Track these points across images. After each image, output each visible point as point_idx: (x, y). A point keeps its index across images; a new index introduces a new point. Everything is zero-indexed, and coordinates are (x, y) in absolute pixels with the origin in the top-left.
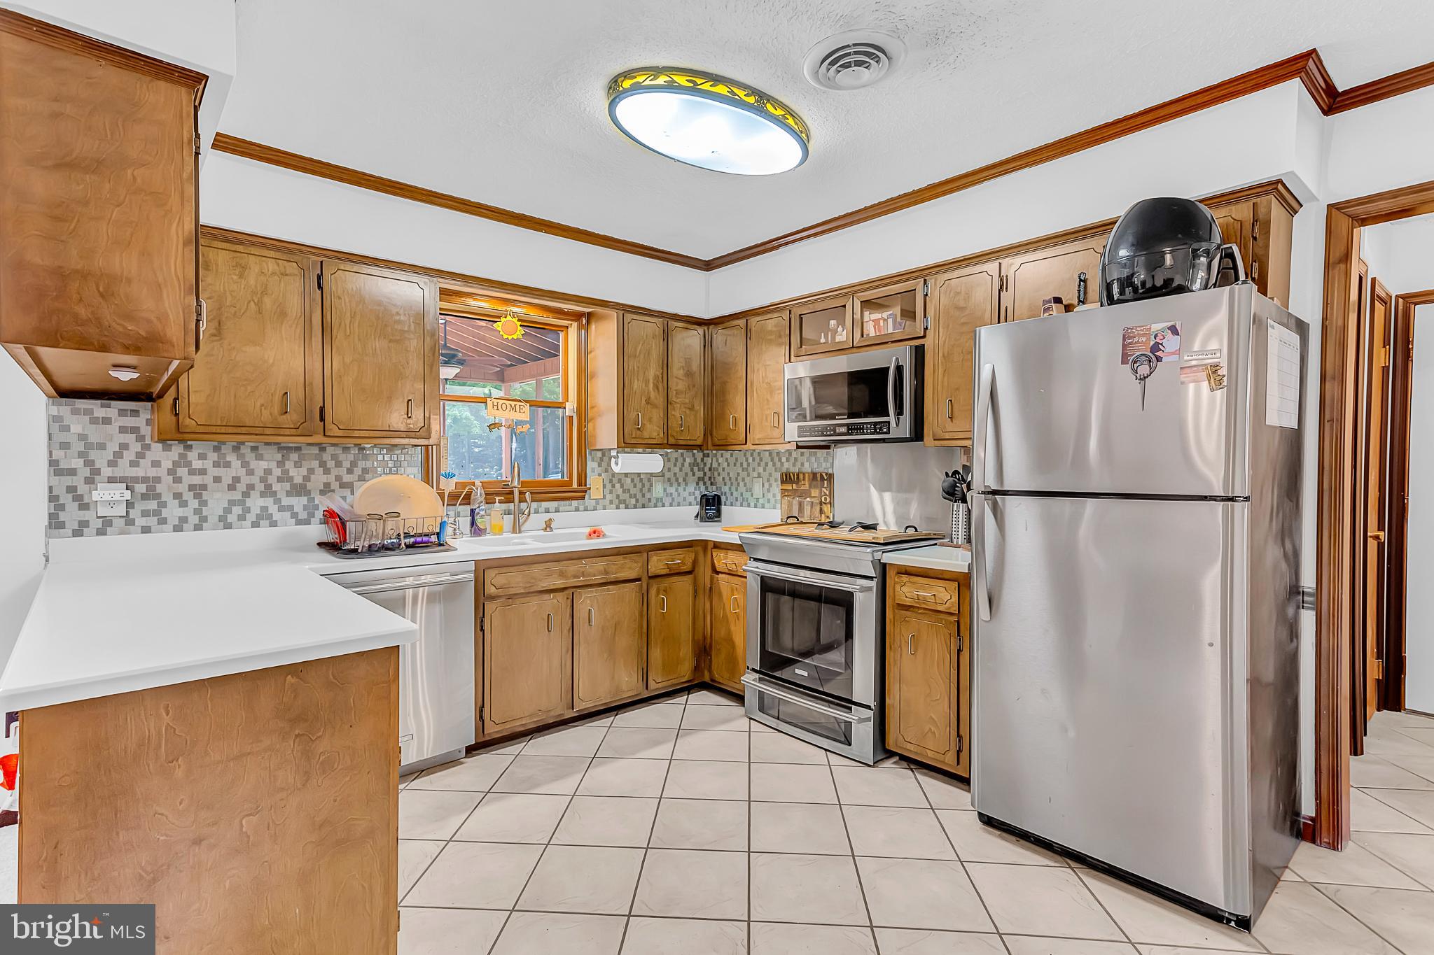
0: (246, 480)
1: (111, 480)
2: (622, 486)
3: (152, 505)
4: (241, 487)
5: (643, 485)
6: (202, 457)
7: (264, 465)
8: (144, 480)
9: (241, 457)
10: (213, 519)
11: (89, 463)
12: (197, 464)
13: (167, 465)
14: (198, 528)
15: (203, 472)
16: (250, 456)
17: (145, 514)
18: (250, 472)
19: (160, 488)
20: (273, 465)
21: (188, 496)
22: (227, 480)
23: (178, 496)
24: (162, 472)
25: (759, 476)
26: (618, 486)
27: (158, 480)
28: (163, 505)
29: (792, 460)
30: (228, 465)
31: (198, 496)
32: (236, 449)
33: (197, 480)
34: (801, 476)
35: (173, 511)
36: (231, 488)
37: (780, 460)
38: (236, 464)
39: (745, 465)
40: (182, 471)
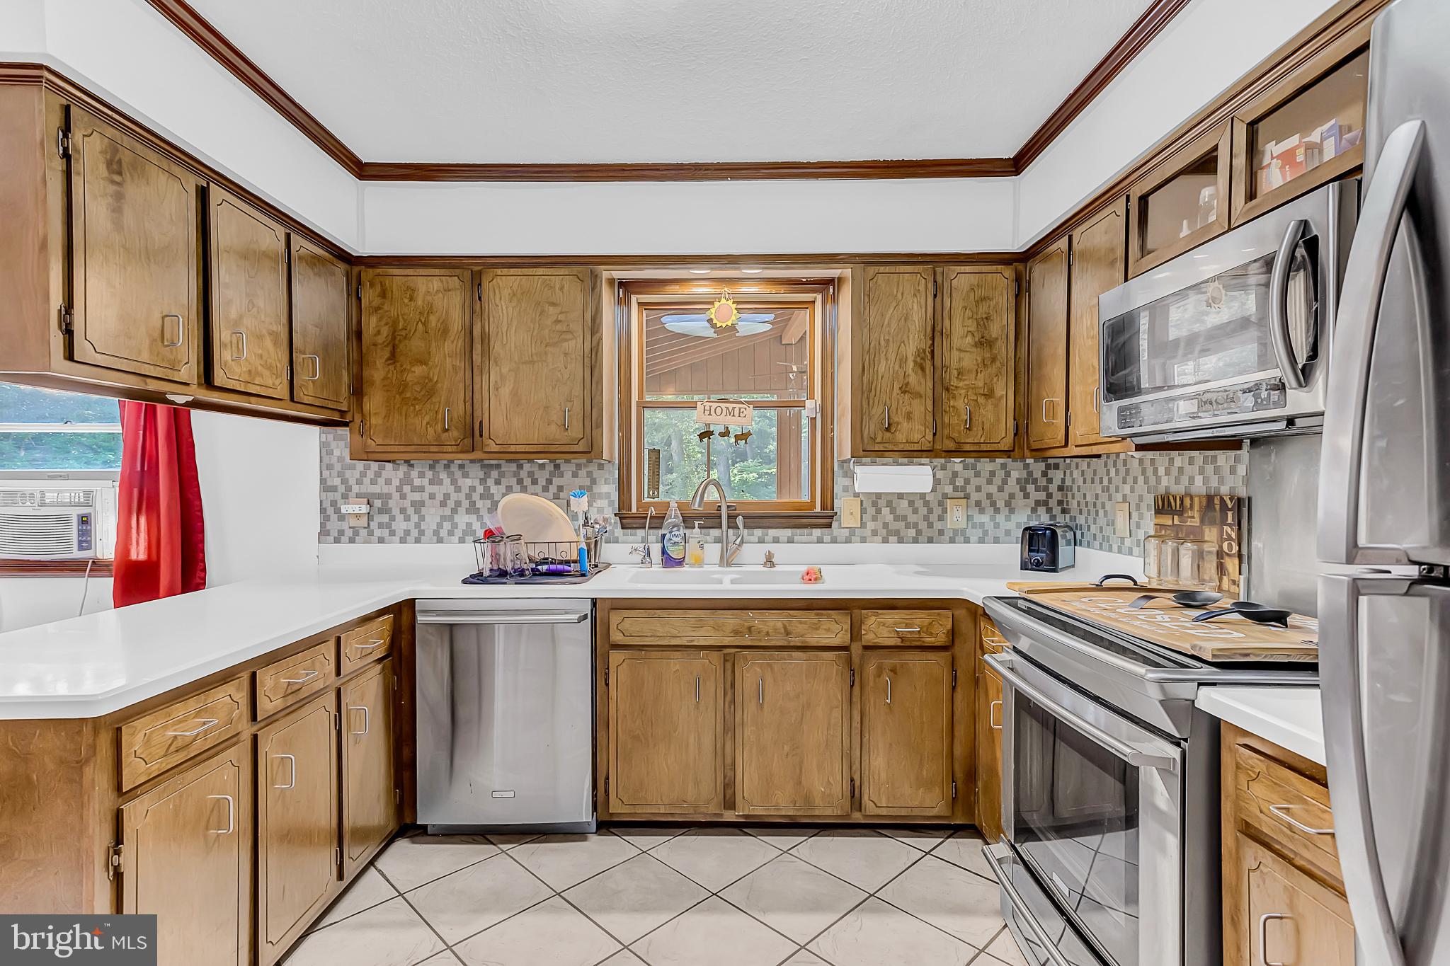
0: (454, 497)
1: (359, 496)
2: (893, 511)
3: (385, 518)
4: (451, 504)
5: (930, 511)
6: (421, 475)
7: (469, 482)
8: (379, 496)
9: (450, 475)
10: (429, 533)
11: (344, 481)
12: (417, 482)
13: (396, 482)
14: (418, 541)
15: (421, 489)
16: (458, 474)
17: (381, 526)
18: (458, 490)
19: (391, 503)
20: (477, 483)
21: (411, 511)
22: (440, 497)
23: (403, 511)
24: (392, 489)
25: (1125, 500)
26: (886, 511)
27: (389, 496)
28: (393, 519)
29: (1175, 472)
30: (441, 482)
31: (417, 511)
32: (447, 467)
33: (416, 496)
34: (1187, 502)
35: (400, 525)
36: (443, 504)
37: (1155, 471)
38: (447, 481)
39: (1106, 482)
40: (407, 489)
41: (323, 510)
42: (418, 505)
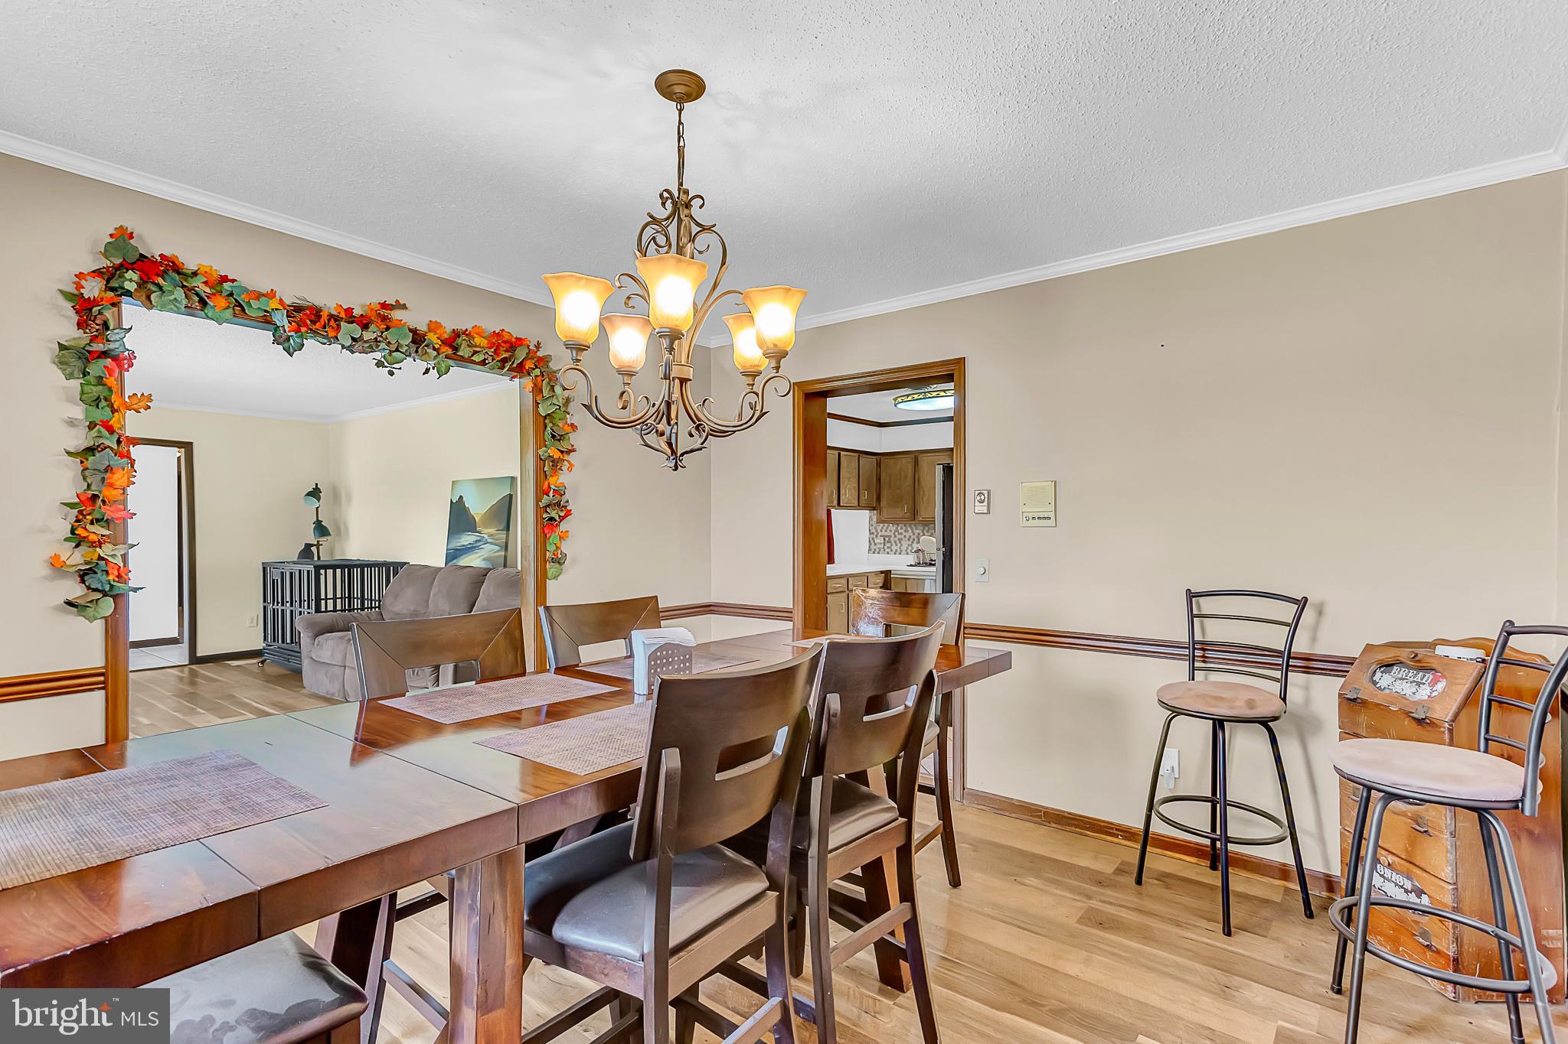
0: (912, 537)
1: (881, 536)
3: (889, 545)
4: (911, 539)
6: (901, 528)
7: (917, 531)
8: (887, 536)
9: (912, 529)
10: (904, 551)
11: (876, 531)
12: (900, 531)
13: (893, 531)
14: (900, 554)
15: (901, 534)
16: (914, 528)
17: (888, 548)
18: (914, 534)
19: (892, 539)
20: (920, 532)
21: (898, 542)
22: (907, 537)
23: (895, 542)
24: (891, 534)
27: (891, 536)
28: (892, 545)
30: (908, 531)
31: (900, 542)
32: (910, 526)
33: (900, 537)
35: (894, 548)
36: (909, 540)
38: (910, 531)
40: (897, 534)
41: (870, 541)
42: (900, 540)
